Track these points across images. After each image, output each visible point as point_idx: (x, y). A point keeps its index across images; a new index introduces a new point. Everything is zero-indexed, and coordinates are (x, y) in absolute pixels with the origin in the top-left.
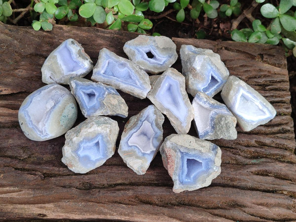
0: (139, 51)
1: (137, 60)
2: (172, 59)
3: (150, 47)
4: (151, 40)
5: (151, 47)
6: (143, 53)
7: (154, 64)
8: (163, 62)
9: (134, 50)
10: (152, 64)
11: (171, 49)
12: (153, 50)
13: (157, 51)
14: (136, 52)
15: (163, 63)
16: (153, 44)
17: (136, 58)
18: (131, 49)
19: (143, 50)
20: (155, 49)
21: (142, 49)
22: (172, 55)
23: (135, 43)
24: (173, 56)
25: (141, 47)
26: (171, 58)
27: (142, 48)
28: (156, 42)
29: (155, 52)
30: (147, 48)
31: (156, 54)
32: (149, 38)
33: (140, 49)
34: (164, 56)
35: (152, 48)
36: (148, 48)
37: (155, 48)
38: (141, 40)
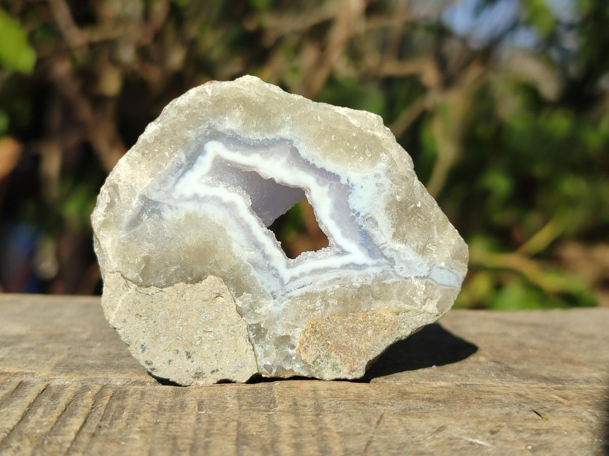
0: (367, 241)
1: (381, 166)
2: (139, 191)
3: (294, 279)
4: (284, 340)
5: (282, 281)
6: (339, 224)
7: (270, 136)
8: (200, 158)
9: (398, 246)
10: (283, 140)
11: (144, 274)
12: (266, 257)
13: (242, 252)
14: (383, 234)
15: (200, 151)
16: (268, 307)
17: (386, 181)
18: (422, 251)
19: (343, 252)
20: (254, 265)
21: (345, 260)
22: (136, 221)
23: (393, 302)
24: (128, 215)
25: (355, 274)
26: (143, 198)
27: (346, 267)
28: (250, 327)
29: (257, 245)
30: (315, 272)
31: (247, 229)
32: (299, 360)
33: (358, 255)
34: (190, 207)
35: (277, 275)
36: (303, 275)
37: (253, 273)
38: (353, 331)
